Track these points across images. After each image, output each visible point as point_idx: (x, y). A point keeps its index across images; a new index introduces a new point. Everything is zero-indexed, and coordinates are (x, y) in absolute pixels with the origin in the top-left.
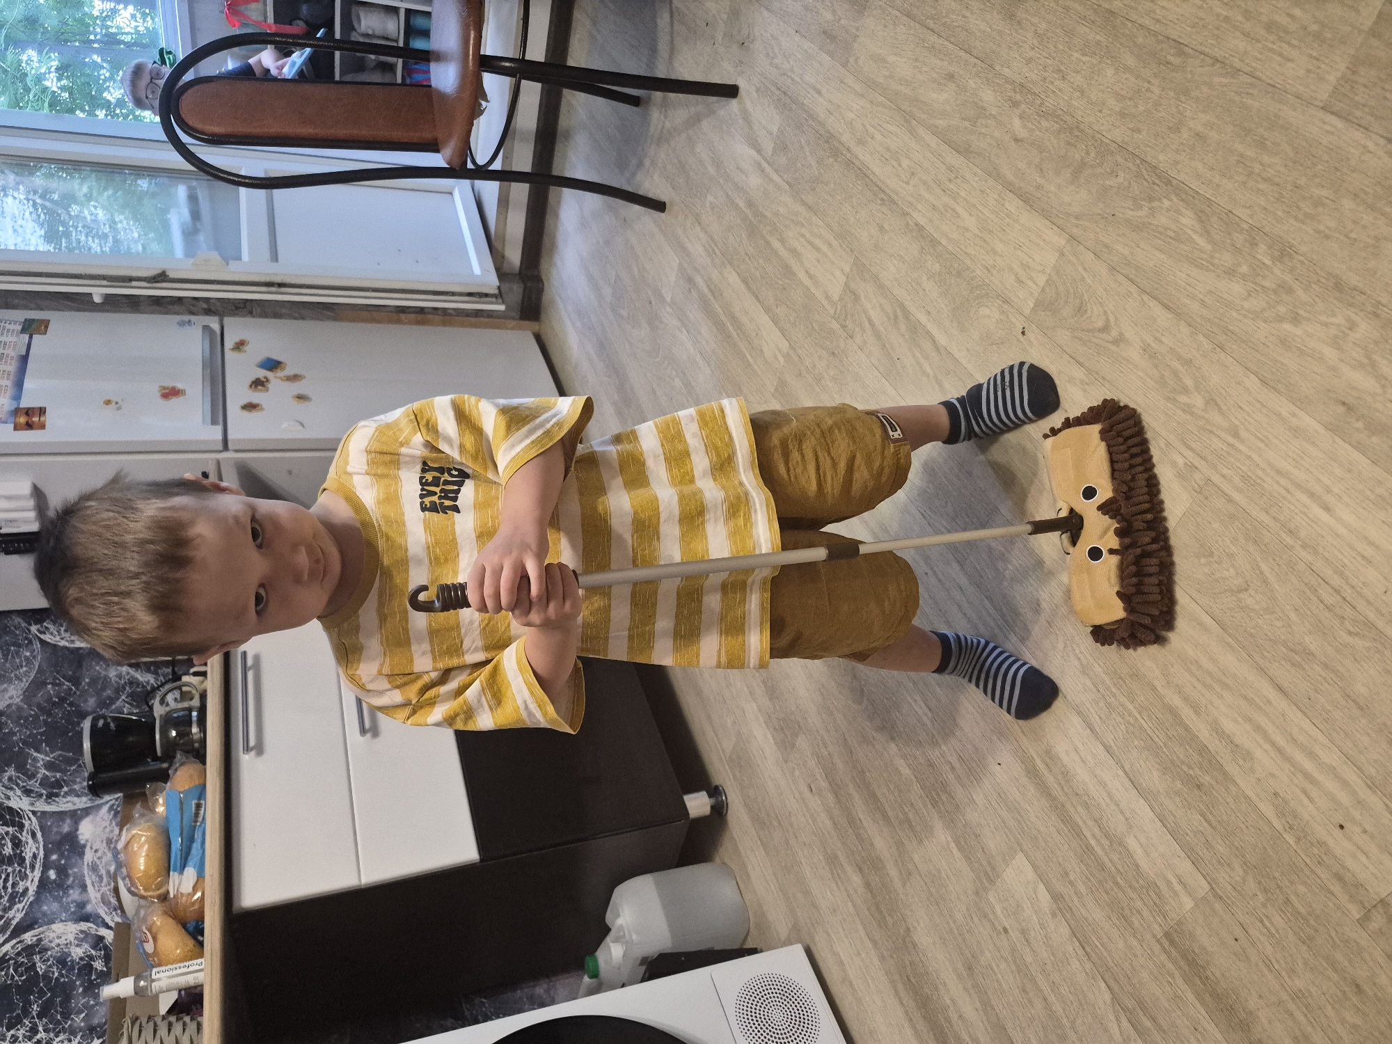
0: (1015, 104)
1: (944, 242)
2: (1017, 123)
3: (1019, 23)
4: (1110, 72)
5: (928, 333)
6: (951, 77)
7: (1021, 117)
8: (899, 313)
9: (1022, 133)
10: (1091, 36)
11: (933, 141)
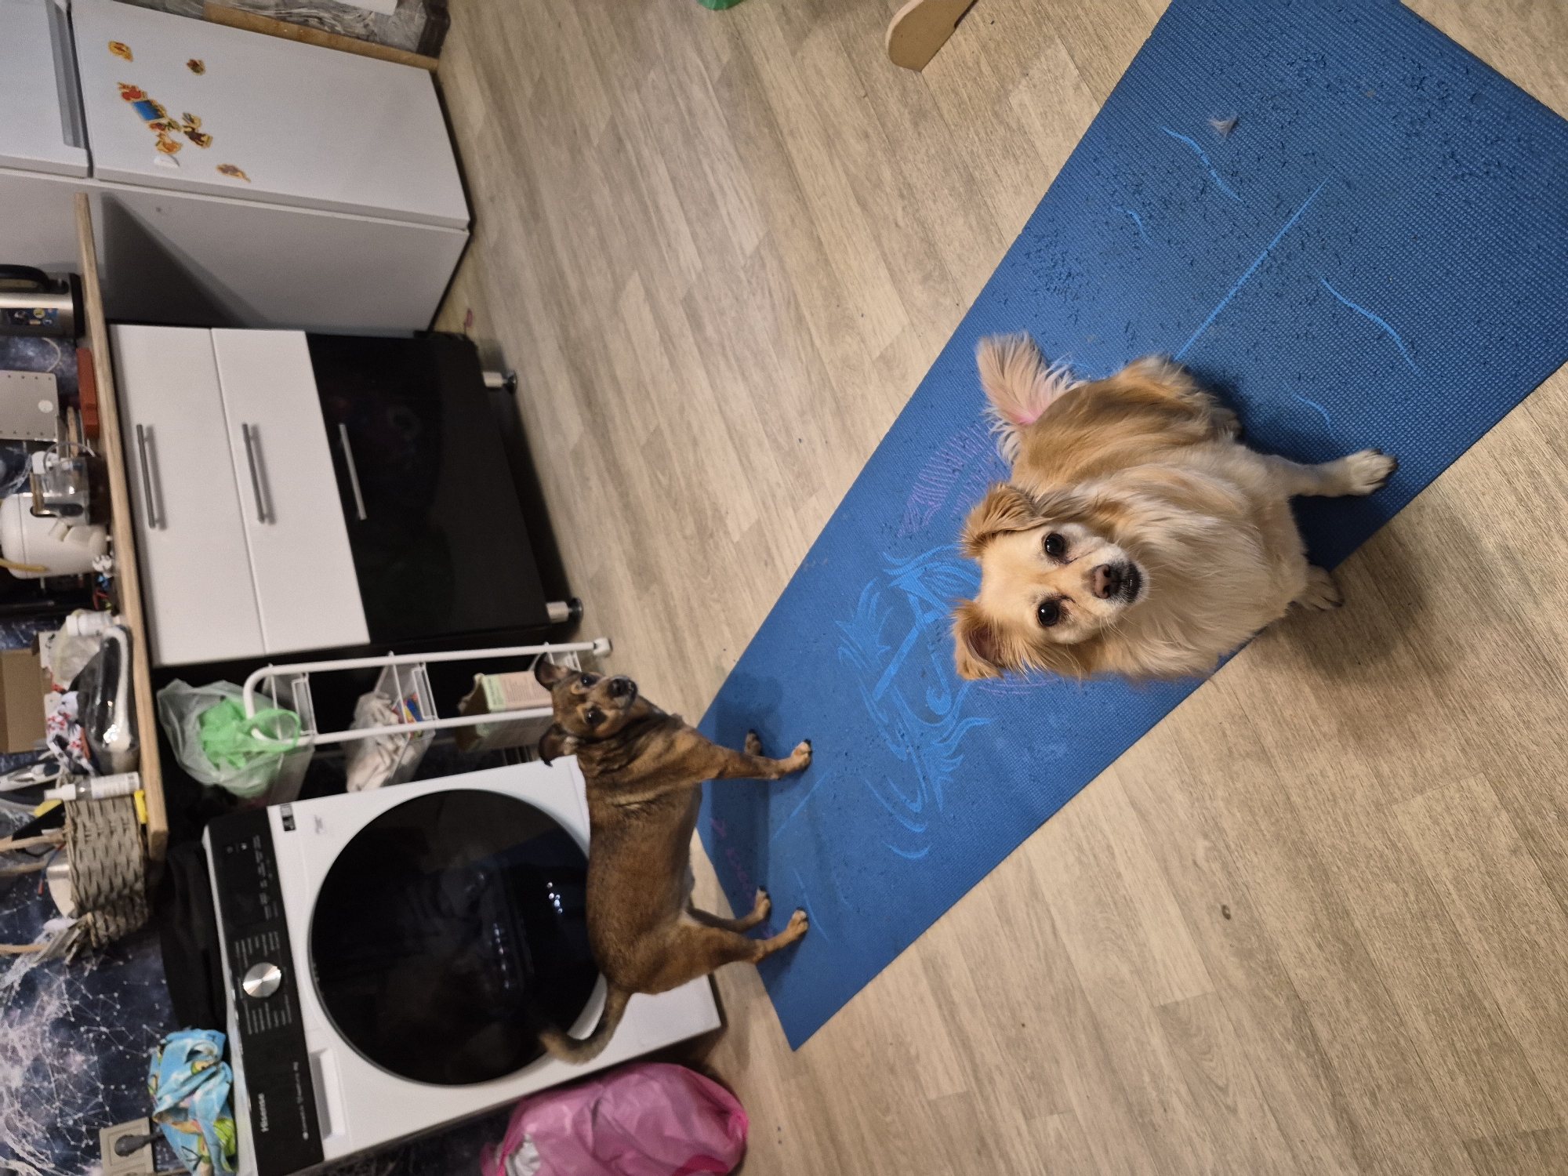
0: (902, 196)
1: (833, 265)
2: (900, 213)
3: (919, 134)
4: (961, 221)
5: (808, 329)
6: (867, 136)
7: (904, 208)
8: (792, 299)
9: (901, 223)
10: (957, 185)
11: (844, 180)
